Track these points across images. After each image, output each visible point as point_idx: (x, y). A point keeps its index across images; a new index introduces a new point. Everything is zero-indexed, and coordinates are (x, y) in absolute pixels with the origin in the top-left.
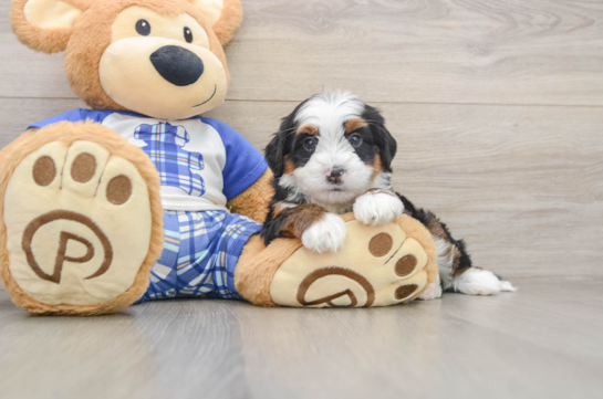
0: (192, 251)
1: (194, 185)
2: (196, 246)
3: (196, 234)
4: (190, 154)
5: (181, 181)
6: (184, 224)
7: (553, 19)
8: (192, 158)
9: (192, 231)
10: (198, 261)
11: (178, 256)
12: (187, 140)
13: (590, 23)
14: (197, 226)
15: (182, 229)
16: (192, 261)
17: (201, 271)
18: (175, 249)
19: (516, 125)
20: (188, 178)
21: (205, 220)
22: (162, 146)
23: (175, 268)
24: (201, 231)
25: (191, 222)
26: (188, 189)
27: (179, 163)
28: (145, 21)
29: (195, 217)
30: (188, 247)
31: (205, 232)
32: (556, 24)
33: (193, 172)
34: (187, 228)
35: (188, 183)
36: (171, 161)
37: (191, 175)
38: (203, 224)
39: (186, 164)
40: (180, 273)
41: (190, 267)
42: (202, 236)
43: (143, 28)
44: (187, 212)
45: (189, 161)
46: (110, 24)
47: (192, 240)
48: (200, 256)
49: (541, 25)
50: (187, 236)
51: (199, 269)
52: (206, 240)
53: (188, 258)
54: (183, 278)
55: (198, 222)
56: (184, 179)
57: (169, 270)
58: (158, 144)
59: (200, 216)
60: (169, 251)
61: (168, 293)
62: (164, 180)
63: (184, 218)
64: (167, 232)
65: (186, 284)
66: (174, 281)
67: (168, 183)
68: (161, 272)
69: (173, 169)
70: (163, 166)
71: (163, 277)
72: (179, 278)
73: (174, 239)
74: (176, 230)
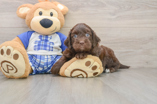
0: (47, 65)
1: (50, 49)
2: (48, 64)
3: (48, 61)
4: (50, 42)
5: (47, 49)
6: (46, 59)
7: (130, 7)
8: (51, 43)
9: (47, 60)
11: (44, 66)
12: (51, 38)
13: (139, 7)
14: (49, 59)
15: (45, 60)
16: (47, 67)
17: (50, 69)
18: (43, 64)
19: (121, 32)
20: (49, 48)
21: (51, 58)
23: (43, 68)
24: (50, 60)
25: (47, 58)
26: (48, 51)
27: (47, 44)
28: (41, 12)
29: (49, 57)
30: (46, 64)
31: (51, 61)
32: (131, 8)
33: (51, 46)
34: (46, 60)
35: (49, 49)
37: (50, 47)
38: (50, 59)
39: (49, 45)
40: (45, 69)
44: (47, 56)
45: (50, 44)
47: (47, 62)
48: (49, 66)
50: (46, 62)
51: (49, 68)
53: (46, 66)
54: (46, 70)
55: (49, 58)
56: (48, 48)
57: (42, 69)
58: (43, 40)
59: (50, 57)
60: (42, 65)
61: (43, 73)
62: (43, 48)
63: (46, 57)
64: (42, 61)
65: (47, 71)
66: (44, 71)
67: (44, 49)
68: (40, 69)
69: (45, 46)
70: (43, 45)
71: (41, 70)
72: (45, 70)
73: (43, 62)
74: (44, 60)
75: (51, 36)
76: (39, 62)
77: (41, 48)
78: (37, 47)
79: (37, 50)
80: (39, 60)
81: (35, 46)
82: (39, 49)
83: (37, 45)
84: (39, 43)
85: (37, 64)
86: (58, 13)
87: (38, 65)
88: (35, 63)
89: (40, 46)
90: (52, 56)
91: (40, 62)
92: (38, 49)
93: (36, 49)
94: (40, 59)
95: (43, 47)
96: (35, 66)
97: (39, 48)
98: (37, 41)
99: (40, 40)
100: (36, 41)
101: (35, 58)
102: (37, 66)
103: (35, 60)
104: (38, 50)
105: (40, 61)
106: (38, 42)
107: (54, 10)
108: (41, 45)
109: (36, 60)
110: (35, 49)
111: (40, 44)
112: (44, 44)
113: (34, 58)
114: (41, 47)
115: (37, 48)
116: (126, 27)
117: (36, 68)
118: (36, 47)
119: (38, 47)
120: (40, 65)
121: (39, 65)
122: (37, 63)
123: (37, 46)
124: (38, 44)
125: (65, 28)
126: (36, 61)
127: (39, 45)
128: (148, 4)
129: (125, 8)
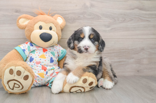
128: (141, 16)
129: (119, 21)
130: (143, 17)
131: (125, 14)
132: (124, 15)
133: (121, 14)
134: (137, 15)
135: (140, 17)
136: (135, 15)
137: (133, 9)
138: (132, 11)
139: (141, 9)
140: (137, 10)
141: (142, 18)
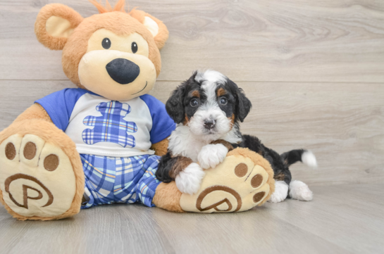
0: (123, 182)
1: (128, 142)
2: (125, 179)
3: (126, 172)
4: (127, 123)
5: (119, 140)
6: (119, 166)
7: (326, 32)
8: (129, 125)
9: (123, 170)
10: (126, 188)
11: (114, 185)
12: (129, 112)
13: (347, 34)
14: (127, 167)
15: (117, 169)
16: (123, 187)
18: (113, 181)
19: (305, 94)
20: (124, 138)
21: (133, 163)
22: (111, 117)
23: (113, 191)
24: (129, 170)
25: (123, 165)
26: (124, 145)
27: (120, 128)
28: (108, 39)
29: (126, 161)
30: (120, 180)
31: (132, 170)
32: (328, 34)
33: (129, 133)
34: (121, 168)
35: (124, 141)
36: (115, 127)
37: (126, 136)
38: (131, 166)
39: (125, 129)
40: (115, 194)
41: (121, 191)
42: (129, 174)
43: (106, 44)
44: (122, 158)
45: (127, 127)
46: (87, 40)
47: (123, 175)
48: (127, 185)
49: (319, 35)
50: (120, 173)
51: (127, 192)
52: (132, 176)
53: (120, 186)
54: (117, 196)
55: (127, 164)
56: (121, 138)
57: (109, 192)
58: (109, 115)
59: (130, 160)
60: (108, 182)
61: (109, 203)
62: (109, 138)
63: (119, 162)
64: (108, 171)
65: (120, 199)
66: (112, 198)
67: (111, 141)
68: (104, 193)
69: (115, 132)
70: (110, 130)
71: (106, 196)
72: (115, 196)
73: (112, 175)
74: (114, 169)
75: (129, 107)
76: (101, 176)
77: (103, 137)
78: (92, 133)
79: (92, 141)
80: (102, 169)
81: (87, 131)
82: (97, 140)
83: (92, 128)
84: (98, 124)
85: (95, 181)
86: (149, 46)
87: (98, 183)
88: (91, 178)
89: (101, 132)
90: (133, 157)
91: (104, 176)
92: (94, 139)
93: (90, 139)
94: (105, 167)
95: (109, 135)
96: (91, 187)
97: (96, 137)
98: (93, 117)
99: (99, 114)
100: (90, 117)
101: (90, 165)
102: (96, 187)
103: (89, 168)
104: (94, 143)
105: (105, 172)
106: (95, 120)
107: (139, 36)
108: (103, 130)
109: (92, 169)
110: (86, 139)
111: (102, 127)
112: (110, 126)
113: (88, 165)
114: (103, 134)
115: (92, 137)
116: (317, 82)
117: (93, 192)
118: (89, 133)
119: (95, 134)
120: (104, 183)
121: (101, 184)
122: (95, 177)
123: (91, 131)
124: (95, 126)
125: (166, 83)
126: (94, 172)
127: (98, 129)
128: (368, 25)
129: (313, 35)
130: (375, 27)
131: (329, 18)
132: (327, 20)
133: (319, 18)
134: (358, 22)
135: (367, 27)
136: (355, 21)
137: (349, 6)
138: (345, 10)
139: (368, 6)
140: (359, 8)
141: (372, 30)
